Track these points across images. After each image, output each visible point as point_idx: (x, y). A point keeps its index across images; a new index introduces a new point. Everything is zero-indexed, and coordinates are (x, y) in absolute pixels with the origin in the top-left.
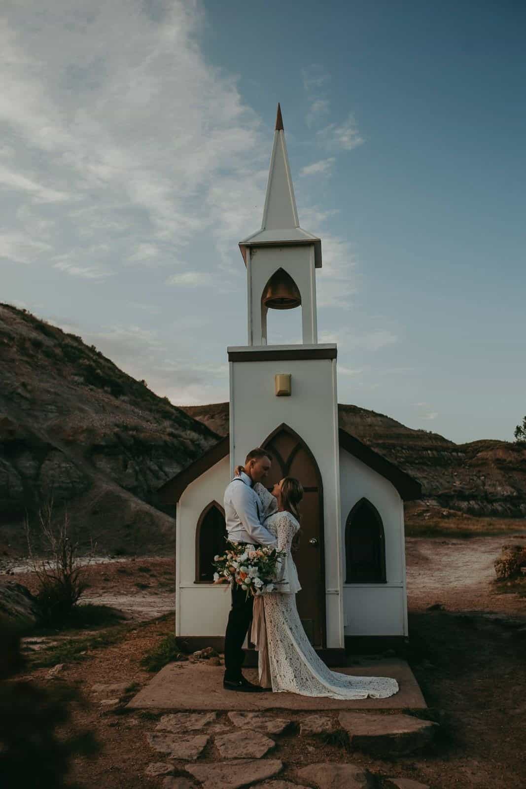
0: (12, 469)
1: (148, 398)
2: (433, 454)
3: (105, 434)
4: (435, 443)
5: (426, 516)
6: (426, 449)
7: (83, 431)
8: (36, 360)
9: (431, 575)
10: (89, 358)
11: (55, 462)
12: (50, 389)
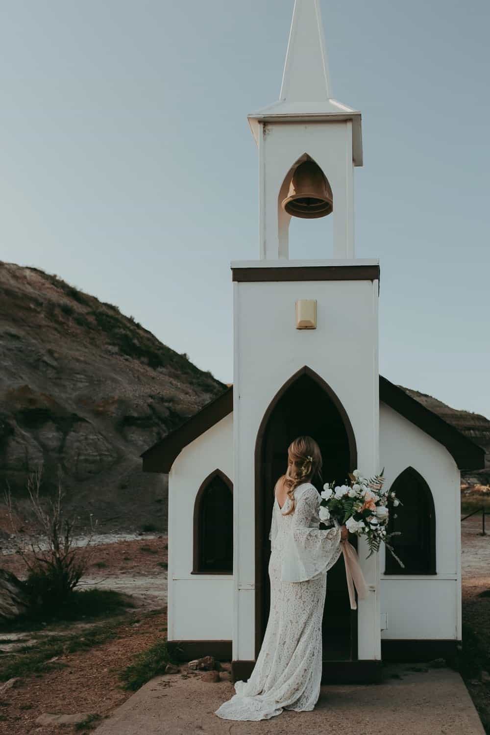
0: (32, 440)
1: (189, 371)
2: (475, 434)
3: (137, 405)
4: (478, 423)
5: (467, 493)
6: (469, 429)
7: (113, 403)
8: (66, 327)
9: (475, 553)
10: (125, 327)
11: (81, 433)
12: (79, 358)
